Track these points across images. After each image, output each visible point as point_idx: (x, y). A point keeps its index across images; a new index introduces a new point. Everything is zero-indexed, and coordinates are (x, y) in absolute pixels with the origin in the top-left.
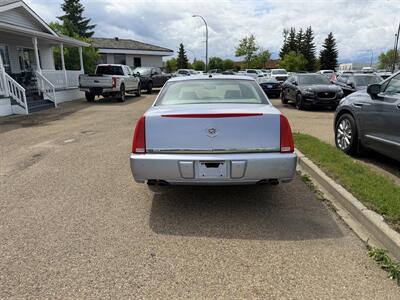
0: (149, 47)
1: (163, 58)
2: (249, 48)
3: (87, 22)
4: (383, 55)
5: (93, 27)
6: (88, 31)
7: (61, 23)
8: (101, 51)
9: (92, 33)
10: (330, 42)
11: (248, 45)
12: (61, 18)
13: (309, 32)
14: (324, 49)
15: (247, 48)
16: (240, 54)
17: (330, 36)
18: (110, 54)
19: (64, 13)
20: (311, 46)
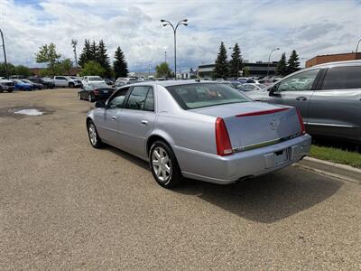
2: (50, 55)
4: (157, 67)
10: (119, 54)
11: (48, 52)
13: (102, 44)
14: (115, 60)
15: (48, 54)
16: (40, 60)
17: (119, 49)
20: (105, 57)
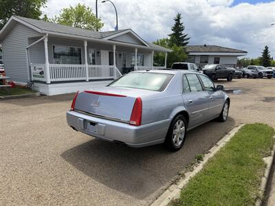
0: (227, 50)
1: (238, 57)
3: (185, 36)
5: (188, 39)
6: (185, 42)
7: (169, 38)
8: (191, 54)
9: (187, 43)
12: (170, 35)
18: (198, 56)
19: (172, 32)
